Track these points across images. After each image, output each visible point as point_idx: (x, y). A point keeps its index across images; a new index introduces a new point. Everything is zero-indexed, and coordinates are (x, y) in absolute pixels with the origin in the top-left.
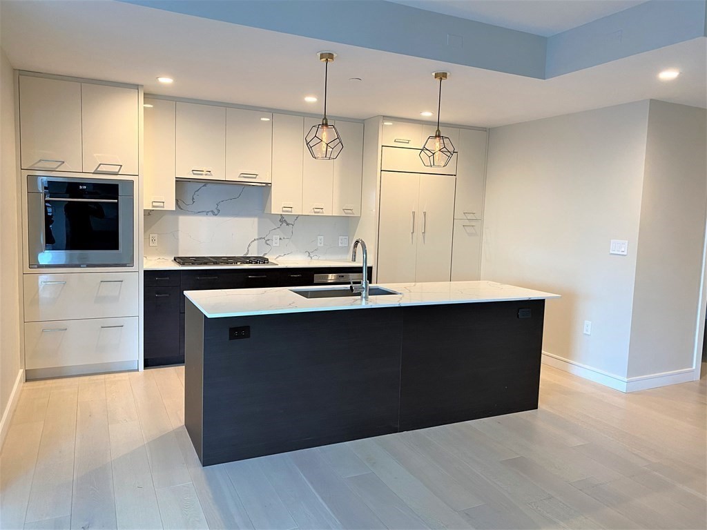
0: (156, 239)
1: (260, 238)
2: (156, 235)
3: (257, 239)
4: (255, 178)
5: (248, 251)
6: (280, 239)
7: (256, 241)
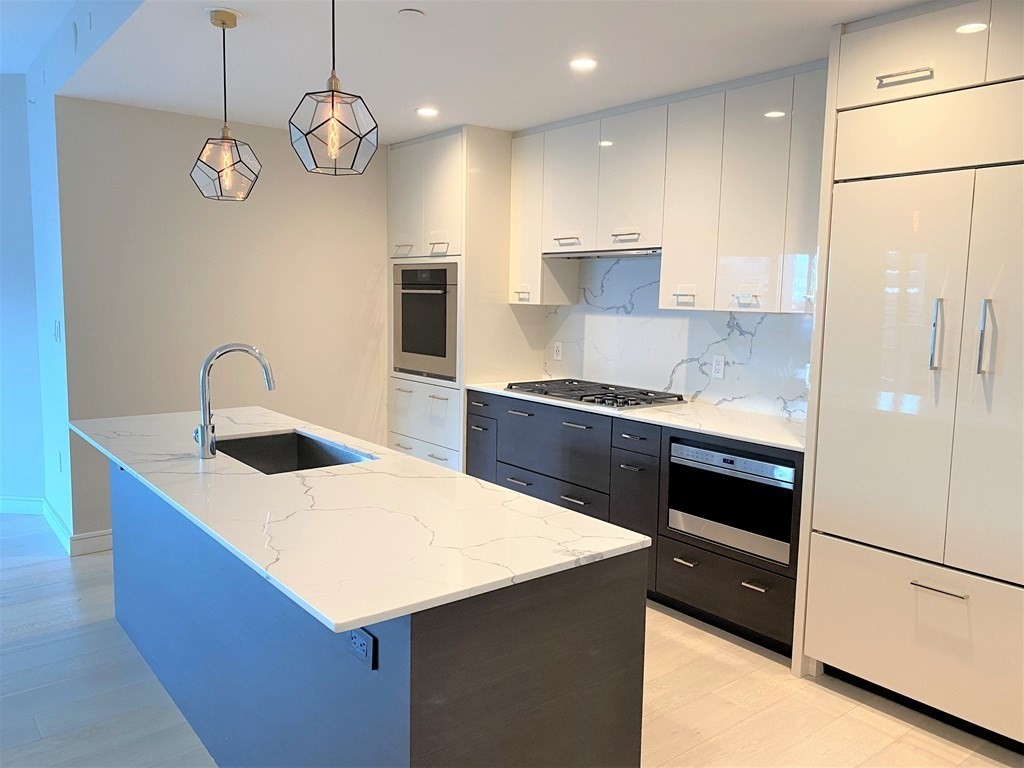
0: (560, 349)
1: (692, 360)
2: (561, 344)
3: (687, 361)
4: (636, 240)
5: (671, 382)
6: (727, 363)
7: (684, 365)
